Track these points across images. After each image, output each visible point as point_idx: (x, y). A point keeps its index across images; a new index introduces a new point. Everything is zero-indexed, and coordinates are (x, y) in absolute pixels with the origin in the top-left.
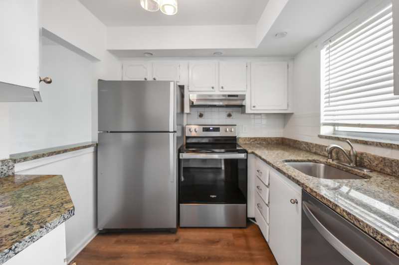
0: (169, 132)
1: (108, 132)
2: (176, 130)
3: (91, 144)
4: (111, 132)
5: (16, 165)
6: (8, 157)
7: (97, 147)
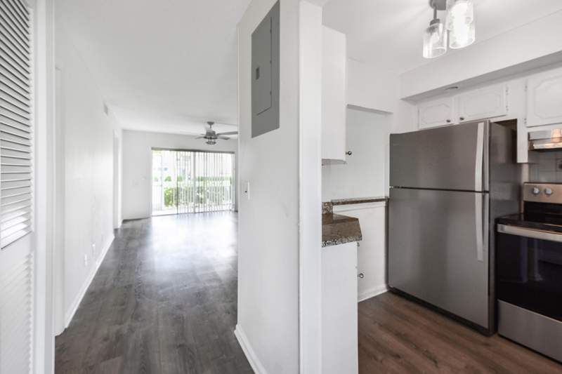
0: (474, 191)
1: (399, 187)
2: (487, 189)
3: (384, 198)
4: (402, 188)
5: (334, 206)
6: (330, 201)
7: (389, 202)
